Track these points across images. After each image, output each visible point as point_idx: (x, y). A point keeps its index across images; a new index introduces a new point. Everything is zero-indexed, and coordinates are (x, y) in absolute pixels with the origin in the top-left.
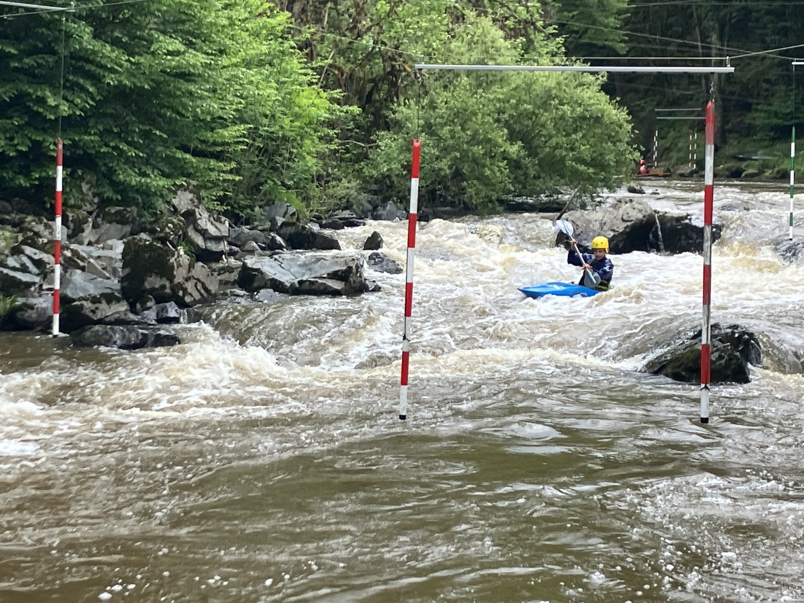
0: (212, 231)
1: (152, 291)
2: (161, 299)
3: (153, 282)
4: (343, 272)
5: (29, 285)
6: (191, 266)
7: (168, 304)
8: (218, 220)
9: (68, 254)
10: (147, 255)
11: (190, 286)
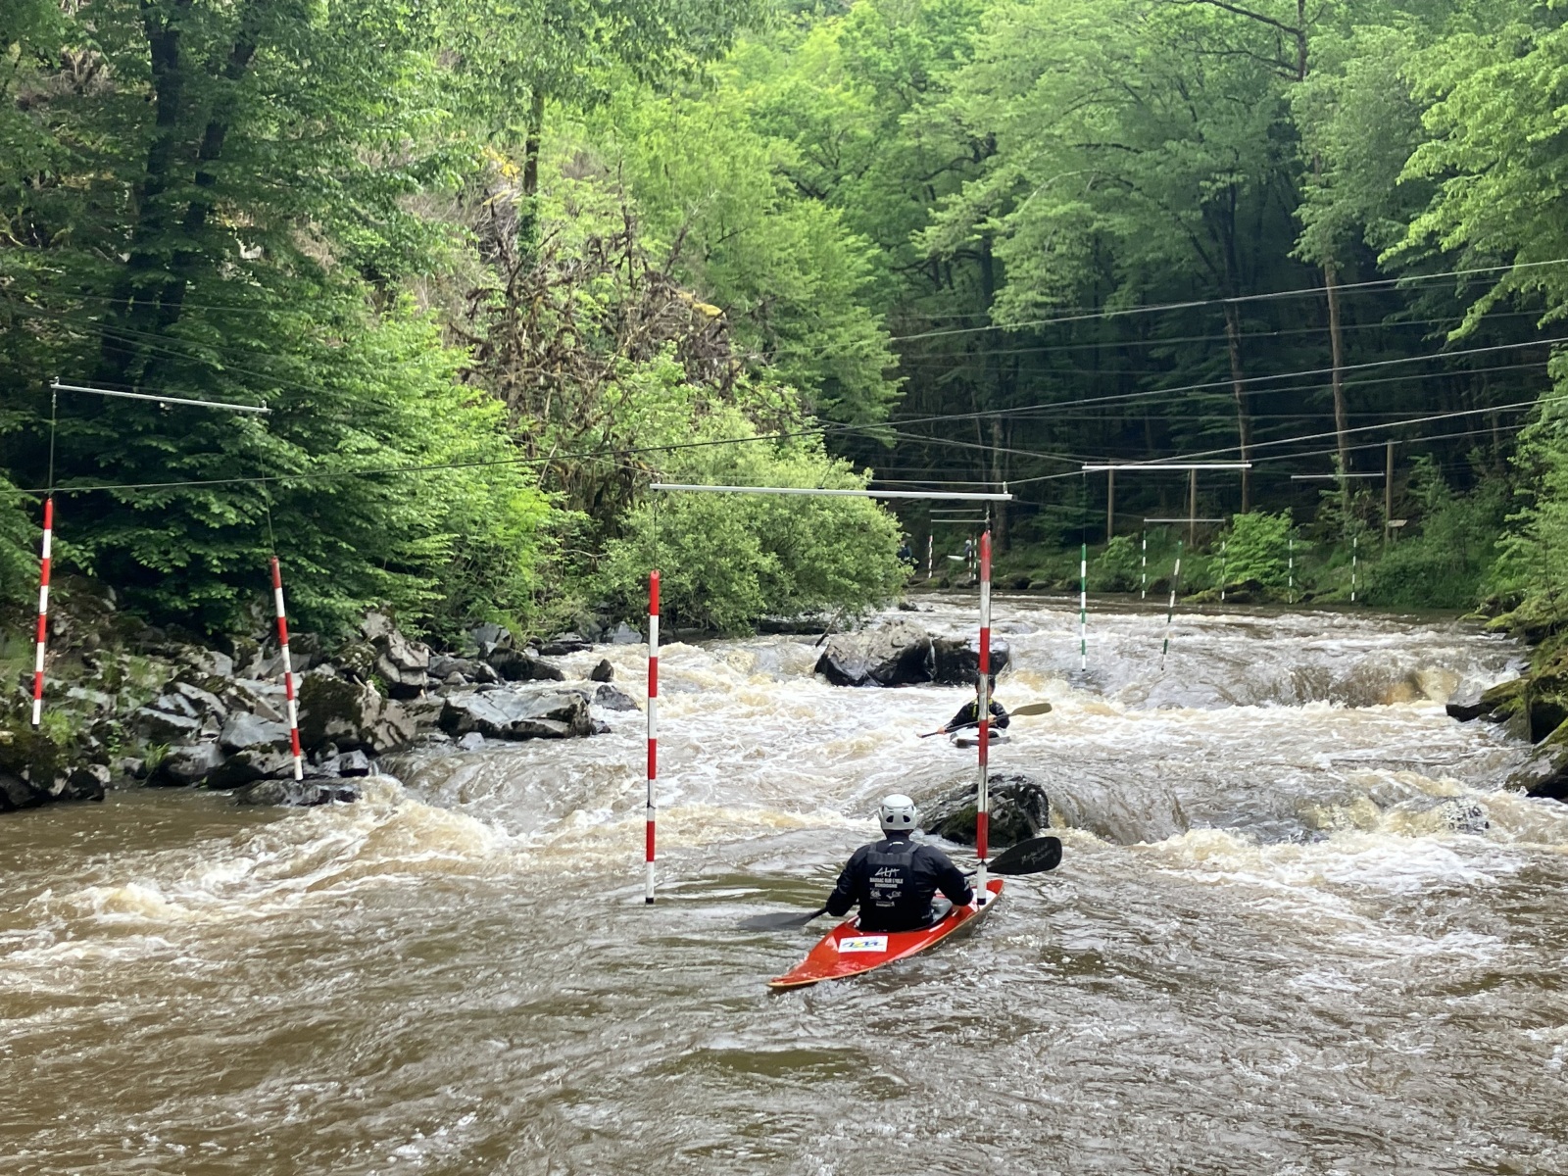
0: (409, 661)
1: (335, 737)
2: (346, 747)
3: (336, 726)
4: (567, 711)
5: (184, 731)
6: (383, 707)
7: (353, 754)
8: (416, 648)
9: (233, 692)
10: (329, 694)
11: (380, 731)
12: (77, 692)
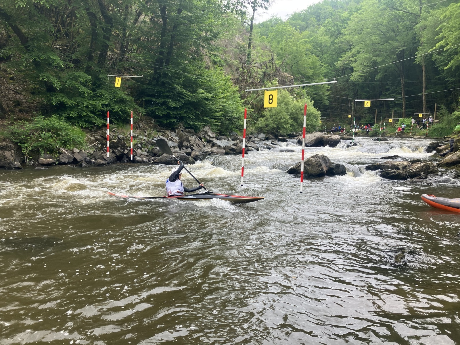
0: (211, 136)
2: (187, 147)
4: (236, 144)
6: (195, 140)
7: (188, 149)
8: (213, 133)
9: (170, 138)
11: (195, 145)
12: (140, 137)
